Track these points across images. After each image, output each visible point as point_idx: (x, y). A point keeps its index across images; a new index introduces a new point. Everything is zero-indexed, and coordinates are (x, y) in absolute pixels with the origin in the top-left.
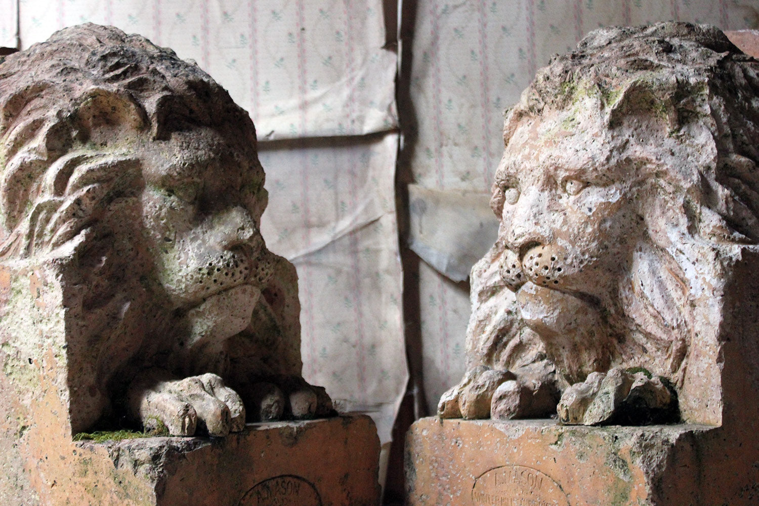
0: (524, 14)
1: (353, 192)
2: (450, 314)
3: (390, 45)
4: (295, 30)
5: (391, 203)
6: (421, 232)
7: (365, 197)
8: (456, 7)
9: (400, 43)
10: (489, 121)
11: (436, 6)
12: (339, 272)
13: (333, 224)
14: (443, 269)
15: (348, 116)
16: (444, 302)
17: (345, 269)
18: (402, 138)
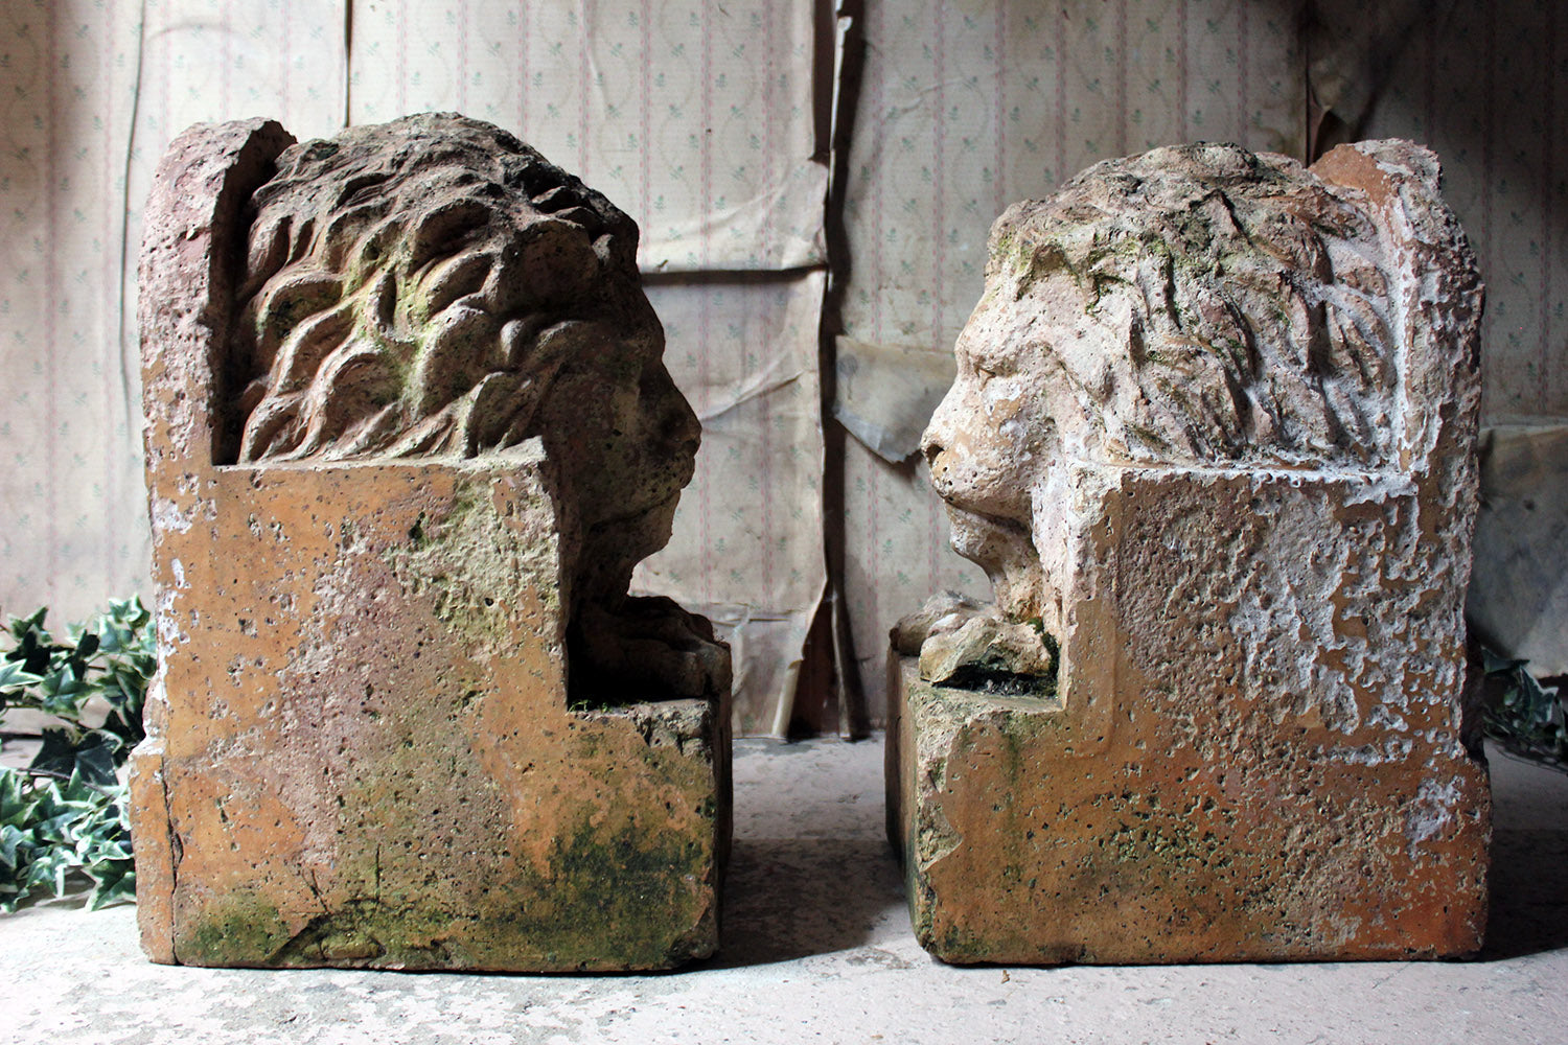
0: (993, 123)
1: (765, 343)
2: (882, 503)
3: (820, 156)
4: (699, 132)
5: (814, 360)
6: (850, 398)
7: (781, 350)
8: (906, 111)
9: (833, 154)
10: (941, 258)
11: (881, 109)
12: (743, 443)
13: (738, 382)
14: (876, 447)
15: (762, 245)
16: (875, 487)
17: (752, 440)
18: (831, 276)
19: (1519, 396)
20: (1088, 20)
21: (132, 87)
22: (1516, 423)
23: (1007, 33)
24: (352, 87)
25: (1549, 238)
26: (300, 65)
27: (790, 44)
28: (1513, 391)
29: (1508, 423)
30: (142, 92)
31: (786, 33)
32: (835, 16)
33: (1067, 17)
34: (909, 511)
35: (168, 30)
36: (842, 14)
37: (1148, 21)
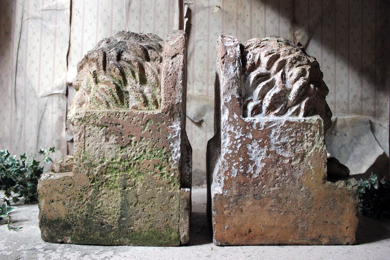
2: (194, 132)
8: (200, 40)
10: (208, 74)
11: (195, 40)
14: (192, 118)
16: (192, 128)
19: (343, 109)
20: (243, 20)
21: (19, 32)
22: (342, 116)
23: (224, 23)
24: (71, 33)
25: (349, 73)
26: (59, 28)
27: (174, 24)
28: (342, 108)
29: (341, 116)
30: (22, 33)
31: (173, 22)
32: (184, 18)
33: (238, 19)
34: (200, 134)
35: (28, 19)
36: (186, 17)
37: (257, 21)
